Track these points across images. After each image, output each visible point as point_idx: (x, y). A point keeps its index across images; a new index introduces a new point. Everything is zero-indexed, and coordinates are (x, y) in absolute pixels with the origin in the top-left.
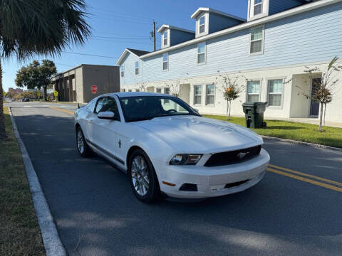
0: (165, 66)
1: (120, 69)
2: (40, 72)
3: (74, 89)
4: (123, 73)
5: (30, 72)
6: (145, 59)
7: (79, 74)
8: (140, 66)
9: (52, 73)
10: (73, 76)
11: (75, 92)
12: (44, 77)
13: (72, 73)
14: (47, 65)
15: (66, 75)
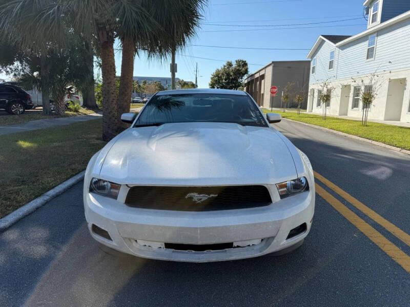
0: (370, 53)
1: (312, 63)
2: (232, 74)
3: (262, 92)
4: (314, 68)
5: (222, 74)
6: (342, 47)
7: (269, 73)
8: (336, 56)
9: (244, 74)
10: (263, 77)
11: (263, 94)
12: (236, 79)
13: (262, 73)
14: (239, 66)
15: (257, 76)
